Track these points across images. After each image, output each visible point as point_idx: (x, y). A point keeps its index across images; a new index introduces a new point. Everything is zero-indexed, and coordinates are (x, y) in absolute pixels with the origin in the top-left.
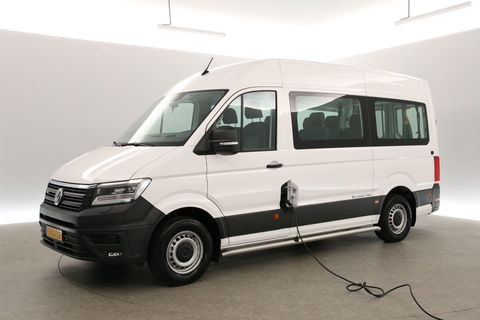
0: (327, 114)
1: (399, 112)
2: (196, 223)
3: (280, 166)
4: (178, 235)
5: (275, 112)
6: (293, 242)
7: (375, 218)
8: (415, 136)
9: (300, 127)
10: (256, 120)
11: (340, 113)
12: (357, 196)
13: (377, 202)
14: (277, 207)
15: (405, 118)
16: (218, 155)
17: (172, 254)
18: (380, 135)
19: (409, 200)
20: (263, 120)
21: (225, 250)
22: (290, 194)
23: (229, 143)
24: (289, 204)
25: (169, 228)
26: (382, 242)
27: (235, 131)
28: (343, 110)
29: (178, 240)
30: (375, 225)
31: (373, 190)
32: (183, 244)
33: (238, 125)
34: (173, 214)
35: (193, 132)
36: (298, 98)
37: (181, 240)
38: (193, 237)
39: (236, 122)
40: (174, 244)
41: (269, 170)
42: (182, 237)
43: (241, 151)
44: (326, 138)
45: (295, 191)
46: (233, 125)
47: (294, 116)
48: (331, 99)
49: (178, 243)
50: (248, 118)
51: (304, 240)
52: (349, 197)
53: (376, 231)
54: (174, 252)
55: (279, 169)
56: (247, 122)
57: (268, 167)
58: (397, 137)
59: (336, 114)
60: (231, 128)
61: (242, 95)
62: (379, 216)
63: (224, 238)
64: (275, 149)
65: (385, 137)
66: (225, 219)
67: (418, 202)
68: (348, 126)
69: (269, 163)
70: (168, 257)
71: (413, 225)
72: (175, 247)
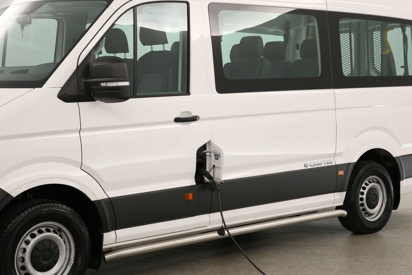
0: (267, 39)
1: (377, 35)
2: (63, 209)
3: (194, 119)
4: (34, 230)
5: (187, 36)
6: (215, 235)
7: (339, 198)
8: (400, 72)
9: (226, 59)
10: (158, 48)
11: (286, 37)
12: (311, 164)
13: (341, 173)
14: (191, 182)
15: (385, 44)
16: (98, 102)
17: (23, 260)
18: (347, 71)
19: (389, 169)
20: (168, 47)
21: (110, 251)
22: (210, 162)
23: (114, 84)
24: (210, 177)
25: (19, 219)
26: (349, 233)
27: (125, 65)
28: (292, 32)
29: (33, 236)
30: (338, 208)
31: (335, 155)
32: (42, 242)
33: (130, 55)
34: (25, 195)
35: (56, 65)
36: (222, 13)
37: (39, 237)
38: (58, 231)
39: (126, 50)
40: (27, 243)
41: (179, 125)
42: (40, 232)
43: (135, 96)
44: (265, 75)
45: (217, 156)
46: (121, 55)
47: (216, 42)
48: (273, 16)
49: (33, 241)
50: (144, 43)
51: (232, 231)
52: (299, 166)
53: (341, 218)
54: (27, 256)
55: (193, 124)
56: (143, 50)
57: (178, 120)
58: (373, 74)
59: (281, 39)
60: (119, 60)
61: (134, 8)
62: (344, 194)
63: (108, 231)
64: (188, 93)
65: (355, 75)
66: (110, 201)
67: (404, 172)
68: (299, 58)
69: (178, 115)
70: (18, 264)
71: (396, 207)
72: (29, 248)
